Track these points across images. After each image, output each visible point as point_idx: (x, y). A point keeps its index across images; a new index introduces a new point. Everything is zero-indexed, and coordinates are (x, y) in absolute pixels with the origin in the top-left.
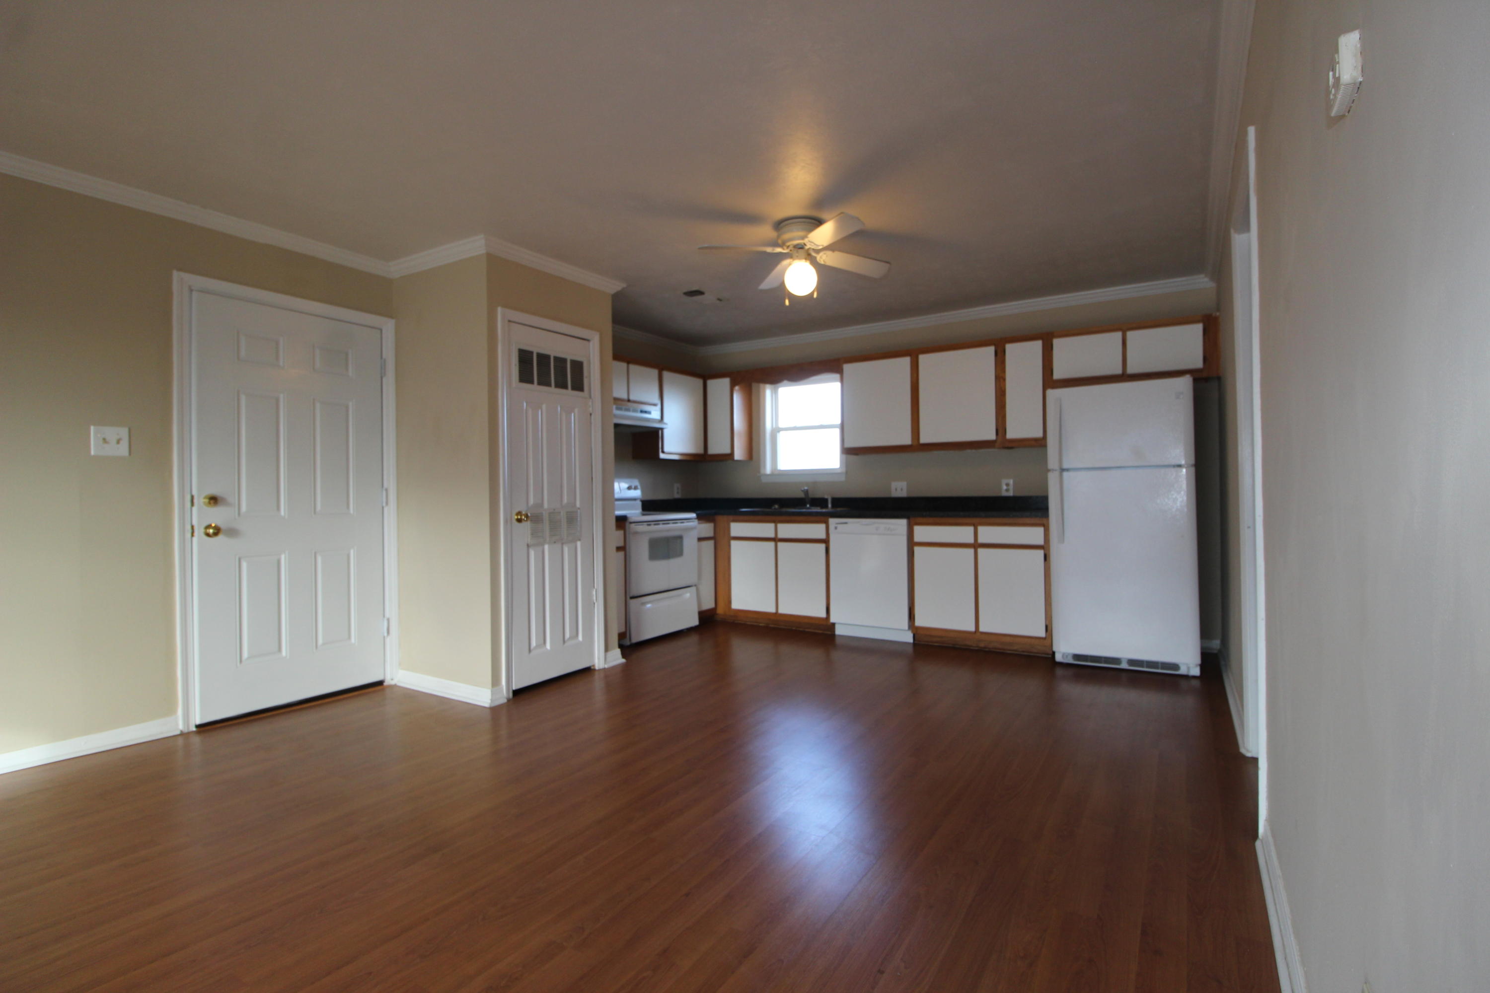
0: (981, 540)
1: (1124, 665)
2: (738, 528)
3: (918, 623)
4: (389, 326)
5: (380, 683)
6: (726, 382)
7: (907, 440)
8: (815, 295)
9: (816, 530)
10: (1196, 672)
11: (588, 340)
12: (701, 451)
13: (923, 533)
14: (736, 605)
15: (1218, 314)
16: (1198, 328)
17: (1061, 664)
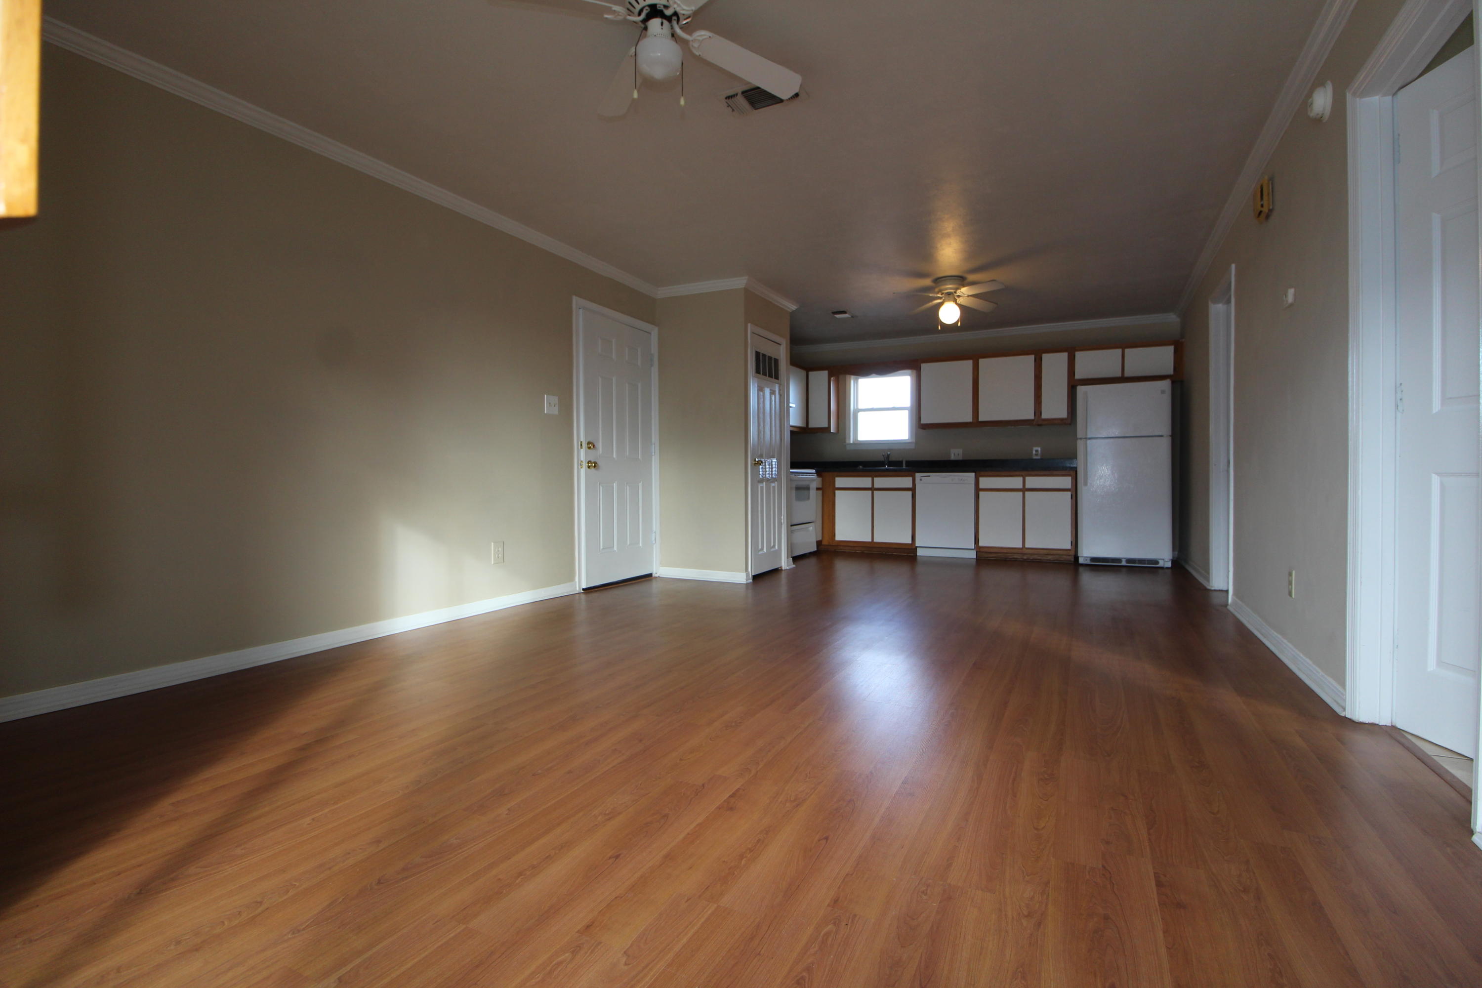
0: (1027, 486)
1: (1124, 563)
2: (840, 482)
3: (981, 544)
4: (655, 332)
5: (650, 575)
6: (825, 373)
7: (969, 419)
8: (959, 325)
9: (906, 482)
10: (1169, 565)
11: (780, 345)
12: (804, 425)
13: (985, 482)
14: (838, 537)
15: (1183, 340)
16: (1171, 349)
17: (1082, 565)
